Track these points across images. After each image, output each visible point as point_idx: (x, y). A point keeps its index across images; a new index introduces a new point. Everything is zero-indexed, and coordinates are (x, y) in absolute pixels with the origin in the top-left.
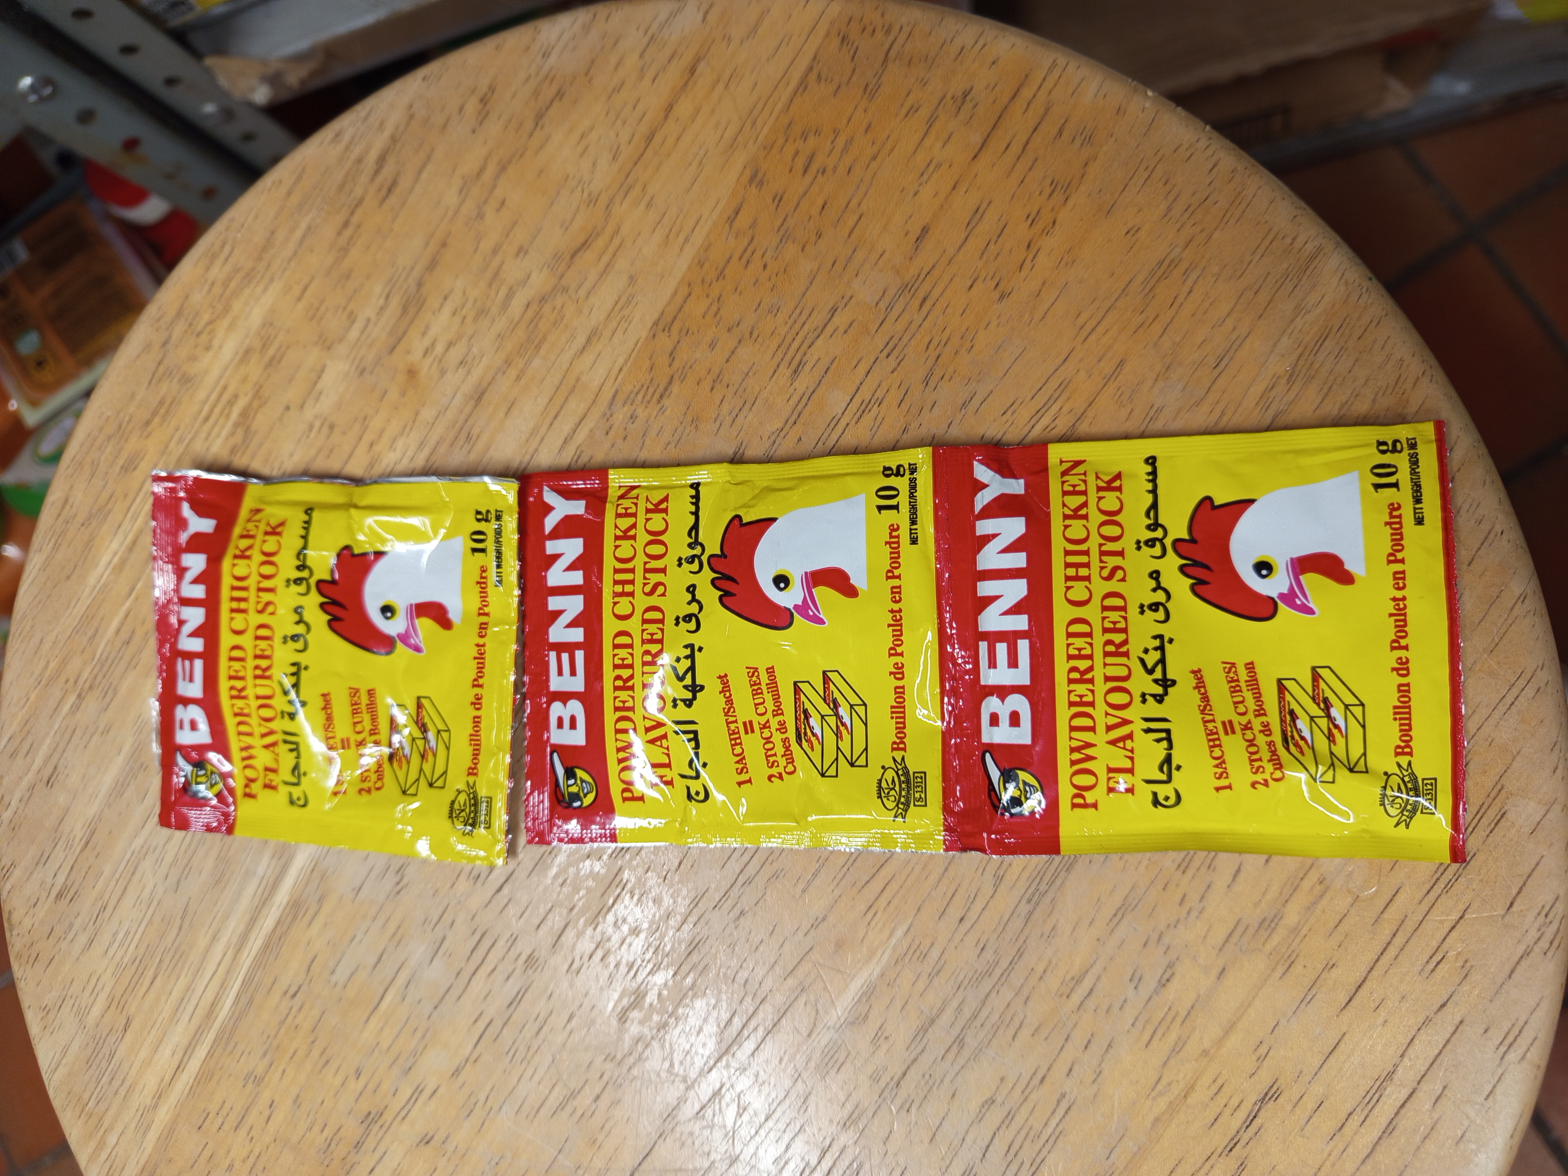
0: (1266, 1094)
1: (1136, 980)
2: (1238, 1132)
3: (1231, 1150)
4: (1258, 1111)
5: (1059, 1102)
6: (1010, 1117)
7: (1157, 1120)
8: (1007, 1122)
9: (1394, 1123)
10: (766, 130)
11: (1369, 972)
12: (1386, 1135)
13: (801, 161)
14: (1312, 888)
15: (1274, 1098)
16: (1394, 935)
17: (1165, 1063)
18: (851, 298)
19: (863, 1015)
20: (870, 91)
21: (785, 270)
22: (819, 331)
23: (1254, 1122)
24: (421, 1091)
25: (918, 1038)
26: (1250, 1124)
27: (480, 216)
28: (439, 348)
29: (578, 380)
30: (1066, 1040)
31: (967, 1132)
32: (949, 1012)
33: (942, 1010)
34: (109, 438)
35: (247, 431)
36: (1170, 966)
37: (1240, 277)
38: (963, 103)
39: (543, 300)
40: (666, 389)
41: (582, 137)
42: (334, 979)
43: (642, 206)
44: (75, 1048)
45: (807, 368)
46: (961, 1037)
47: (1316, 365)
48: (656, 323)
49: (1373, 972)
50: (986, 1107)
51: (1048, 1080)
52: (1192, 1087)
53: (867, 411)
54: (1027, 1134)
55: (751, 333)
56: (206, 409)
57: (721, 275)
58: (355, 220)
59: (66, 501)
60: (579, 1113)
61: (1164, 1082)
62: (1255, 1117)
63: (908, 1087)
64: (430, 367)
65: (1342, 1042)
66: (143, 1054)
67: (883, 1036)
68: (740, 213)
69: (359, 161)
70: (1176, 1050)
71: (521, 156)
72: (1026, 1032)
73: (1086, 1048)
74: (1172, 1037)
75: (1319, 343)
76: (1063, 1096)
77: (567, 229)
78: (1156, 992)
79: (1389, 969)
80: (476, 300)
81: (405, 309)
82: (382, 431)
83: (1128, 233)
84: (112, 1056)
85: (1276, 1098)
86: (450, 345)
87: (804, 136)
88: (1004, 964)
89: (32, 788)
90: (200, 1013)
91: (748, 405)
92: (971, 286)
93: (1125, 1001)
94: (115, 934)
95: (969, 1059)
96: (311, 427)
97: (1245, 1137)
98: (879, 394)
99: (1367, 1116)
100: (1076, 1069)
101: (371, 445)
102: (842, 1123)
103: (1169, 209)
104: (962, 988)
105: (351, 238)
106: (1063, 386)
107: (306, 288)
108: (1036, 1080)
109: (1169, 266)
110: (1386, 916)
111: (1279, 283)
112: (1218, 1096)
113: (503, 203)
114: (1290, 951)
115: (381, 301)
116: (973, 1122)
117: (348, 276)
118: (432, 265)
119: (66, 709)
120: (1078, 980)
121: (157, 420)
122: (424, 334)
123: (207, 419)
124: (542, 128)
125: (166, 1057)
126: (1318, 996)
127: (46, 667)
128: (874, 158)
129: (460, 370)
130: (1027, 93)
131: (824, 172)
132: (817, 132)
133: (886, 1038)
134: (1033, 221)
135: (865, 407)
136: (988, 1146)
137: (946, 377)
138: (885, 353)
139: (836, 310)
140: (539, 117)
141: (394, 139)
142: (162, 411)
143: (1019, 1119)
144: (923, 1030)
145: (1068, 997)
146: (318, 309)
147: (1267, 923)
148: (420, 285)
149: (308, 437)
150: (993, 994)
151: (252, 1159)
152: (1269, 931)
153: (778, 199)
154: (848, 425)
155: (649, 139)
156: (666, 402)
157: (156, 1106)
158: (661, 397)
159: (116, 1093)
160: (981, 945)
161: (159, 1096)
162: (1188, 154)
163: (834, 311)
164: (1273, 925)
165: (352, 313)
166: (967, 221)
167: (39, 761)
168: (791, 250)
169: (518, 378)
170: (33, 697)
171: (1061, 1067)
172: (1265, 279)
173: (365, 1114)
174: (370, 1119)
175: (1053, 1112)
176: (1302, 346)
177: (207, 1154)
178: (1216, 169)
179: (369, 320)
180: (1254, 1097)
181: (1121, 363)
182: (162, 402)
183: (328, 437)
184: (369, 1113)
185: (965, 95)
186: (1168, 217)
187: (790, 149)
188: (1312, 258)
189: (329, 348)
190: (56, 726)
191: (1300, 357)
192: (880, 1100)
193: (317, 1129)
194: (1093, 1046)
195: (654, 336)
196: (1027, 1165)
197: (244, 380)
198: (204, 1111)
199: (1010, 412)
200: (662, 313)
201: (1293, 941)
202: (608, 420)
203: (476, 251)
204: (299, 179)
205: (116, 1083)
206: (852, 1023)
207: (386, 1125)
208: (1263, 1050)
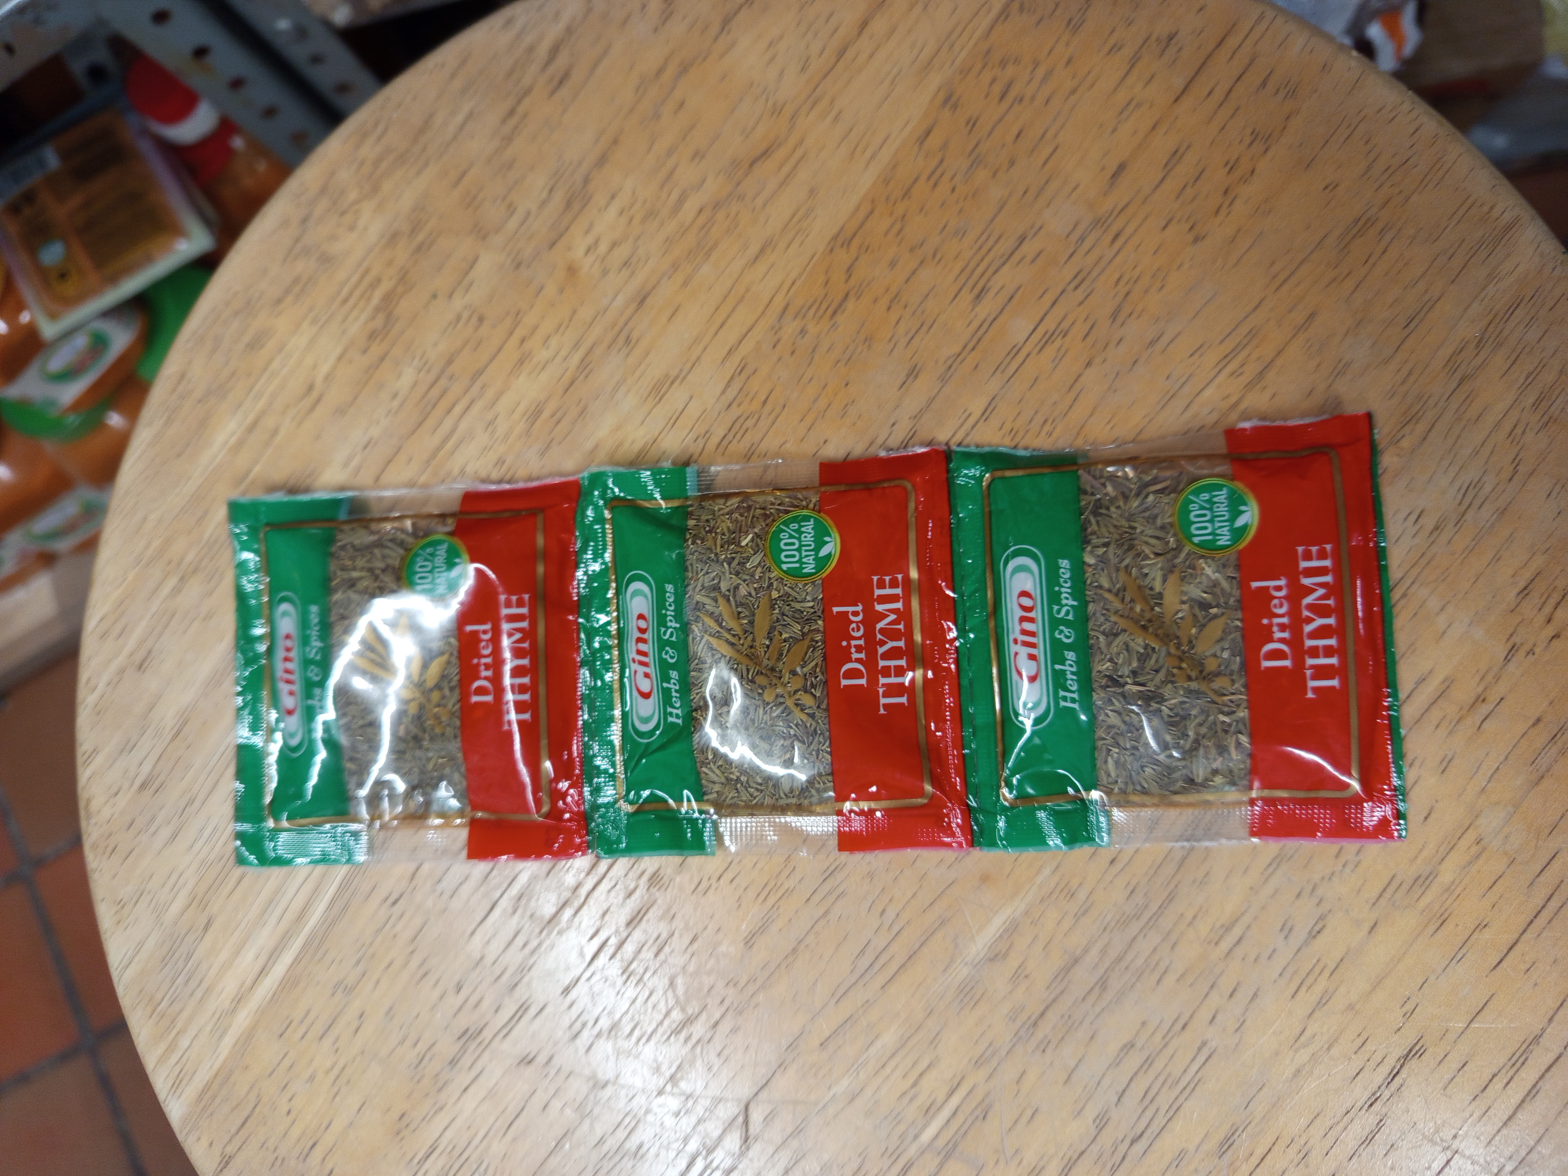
0: (1410, 1051)
1: (1287, 930)
2: (1379, 1087)
3: (1371, 1105)
4: (1401, 1067)
5: (1200, 1049)
6: (1148, 1062)
7: (1298, 1071)
8: (1145, 1067)
9: (1538, 1087)
10: (963, 54)
11: (1522, 934)
12: (1529, 1098)
13: (997, 88)
14: (1469, 848)
15: (1418, 1055)
16: (1549, 899)
17: (1310, 1015)
18: (1040, 228)
19: (1004, 951)
20: (1074, 26)
21: (974, 196)
22: (1006, 257)
23: (1396, 1079)
24: (526, 1010)
25: (1059, 979)
26: (1392, 1080)
27: (657, 116)
28: (603, 248)
29: (748, 290)
30: (1212, 987)
31: (1104, 1075)
32: (1094, 952)
33: (1086, 951)
34: (236, 313)
35: (389, 317)
36: (1322, 918)
37: (1435, 241)
38: (1167, 46)
39: (717, 206)
40: (840, 305)
41: (770, 45)
42: (439, 888)
43: (829, 119)
44: (150, 944)
45: (991, 294)
46: (1104, 979)
47: (1505, 333)
48: (835, 238)
49: (1525, 935)
50: (1125, 1051)
51: (1188, 1028)
52: (1336, 1040)
53: (1051, 341)
54: (1165, 1081)
55: (934, 255)
56: (346, 291)
57: (907, 194)
58: (521, 109)
59: (182, 376)
60: (694, 1040)
61: (1308, 1033)
62: (1398, 1073)
63: (1045, 1029)
64: (592, 266)
65: (1491, 1002)
66: (224, 955)
67: (1023, 976)
68: (932, 135)
69: (531, 49)
70: (1321, 1003)
71: (704, 60)
72: (1170, 980)
73: (1231, 995)
74: (1319, 989)
75: (1511, 311)
76: (1204, 1044)
77: (747, 137)
78: (1306, 943)
79: (1542, 932)
80: (645, 202)
81: (569, 205)
82: (535, 328)
83: (1326, 188)
84: (189, 957)
85: (1420, 1056)
86: (614, 245)
87: (1003, 64)
88: (1154, 907)
89: (122, 671)
90: (289, 916)
91: (925, 328)
92: (1165, 227)
93: (1274, 951)
94: (202, 829)
95: (1111, 1001)
96: (459, 318)
97: (1387, 1094)
98: (1065, 325)
99: (1512, 1078)
100: (1219, 1017)
101: (523, 341)
102: (973, 1062)
103: (1369, 168)
104: (1108, 931)
105: (516, 127)
106: (1252, 333)
107: (463, 175)
108: (1178, 1026)
109: (1366, 223)
110: (1542, 879)
111: (1473, 251)
112: (1363, 1049)
113: (682, 105)
114: (1443, 909)
115: (544, 195)
116: (1110, 1065)
117: (510, 166)
118: (602, 161)
119: (166, 590)
120: (1228, 928)
121: (290, 299)
122: (587, 232)
123: (345, 301)
124: (728, 32)
125: (248, 961)
126: (1468, 955)
127: (147, 547)
128: (1074, 91)
129: (624, 270)
130: (1233, 41)
131: (1021, 100)
132: (1017, 61)
133: (1026, 976)
134: (1232, 168)
135: (1048, 339)
136: (1124, 1091)
137: (1134, 315)
138: (1073, 285)
139: (1024, 239)
140: (726, 22)
141: (569, 31)
142: (297, 289)
143: (1159, 1064)
144: (1066, 970)
145: (1216, 944)
146: (475, 198)
147: (1422, 879)
148: (586, 181)
149: (455, 327)
150: (1140, 938)
151: (336, 1071)
152: (1423, 888)
153: (972, 123)
154: (1028, 355)
155: (841, 53)
156: (840, 318)
157: (234, 1011)
158: (835, 313)
159: (192, 994)
160: (1130, 888)
161: (239, 1000)
162: (1391, 117)
163: (1022, 239)
164: (1428, 882)
165: (511, 205)
166: (1164, 162)
167: (132, 643)
168: (982, 175)
169: (685, 284)
170: (131, 576)
171: (1205, 1014)
172: (1461, 244)
173: (463, 1030)
174: (468, 1036)
175: (1193, 1060)
176: (1493, 312)
177: (286, 1063)
178: (1418, 133)
179: (528, 213)
180: (1399, 1052)
181: (1312, 316)
182: (296, 281)
183: (477, 329)
184: (467, 1030)
185: (1171, 38)
186: (1367, 176)
187: (987, 76)
188: (1509, 227)
189: (484, 238)
190: (153, 609)
191: (1489, 325)
192: (1015, 1040)
193: (409, 1042)
194: (1238, 996)
195: (831, 251)
196: (1162, 1112)
197: (390, 263)
198: (287, 1018)
199: (1197, 354)
200: (842, 228)
201: (1447, 899)
202: (776, 333)
203: (649, 151)
204: (464, 63)
205: (193, 984)
206: (991, 960)
207: (487, 1041)
208: (1409, 1007)
